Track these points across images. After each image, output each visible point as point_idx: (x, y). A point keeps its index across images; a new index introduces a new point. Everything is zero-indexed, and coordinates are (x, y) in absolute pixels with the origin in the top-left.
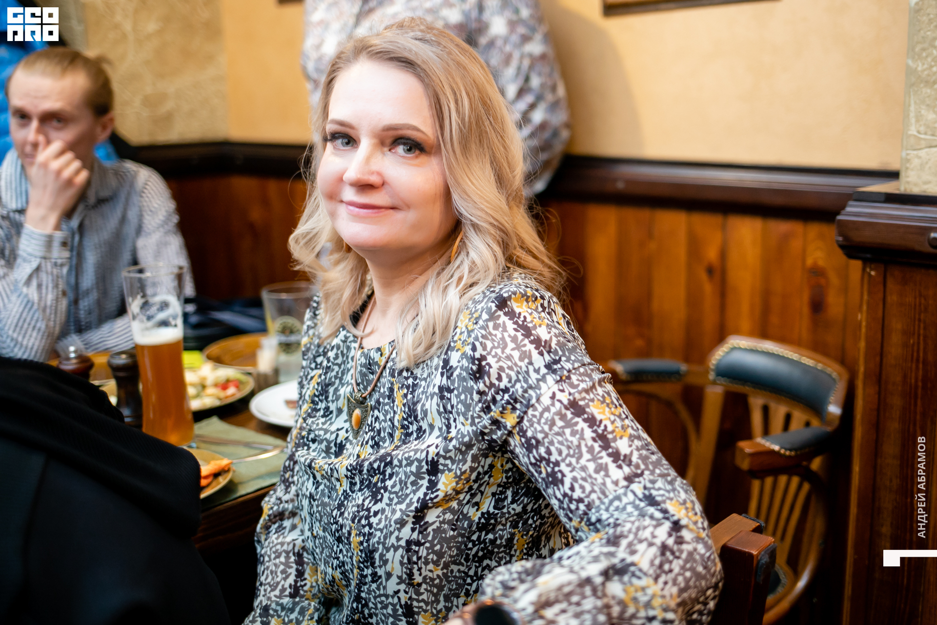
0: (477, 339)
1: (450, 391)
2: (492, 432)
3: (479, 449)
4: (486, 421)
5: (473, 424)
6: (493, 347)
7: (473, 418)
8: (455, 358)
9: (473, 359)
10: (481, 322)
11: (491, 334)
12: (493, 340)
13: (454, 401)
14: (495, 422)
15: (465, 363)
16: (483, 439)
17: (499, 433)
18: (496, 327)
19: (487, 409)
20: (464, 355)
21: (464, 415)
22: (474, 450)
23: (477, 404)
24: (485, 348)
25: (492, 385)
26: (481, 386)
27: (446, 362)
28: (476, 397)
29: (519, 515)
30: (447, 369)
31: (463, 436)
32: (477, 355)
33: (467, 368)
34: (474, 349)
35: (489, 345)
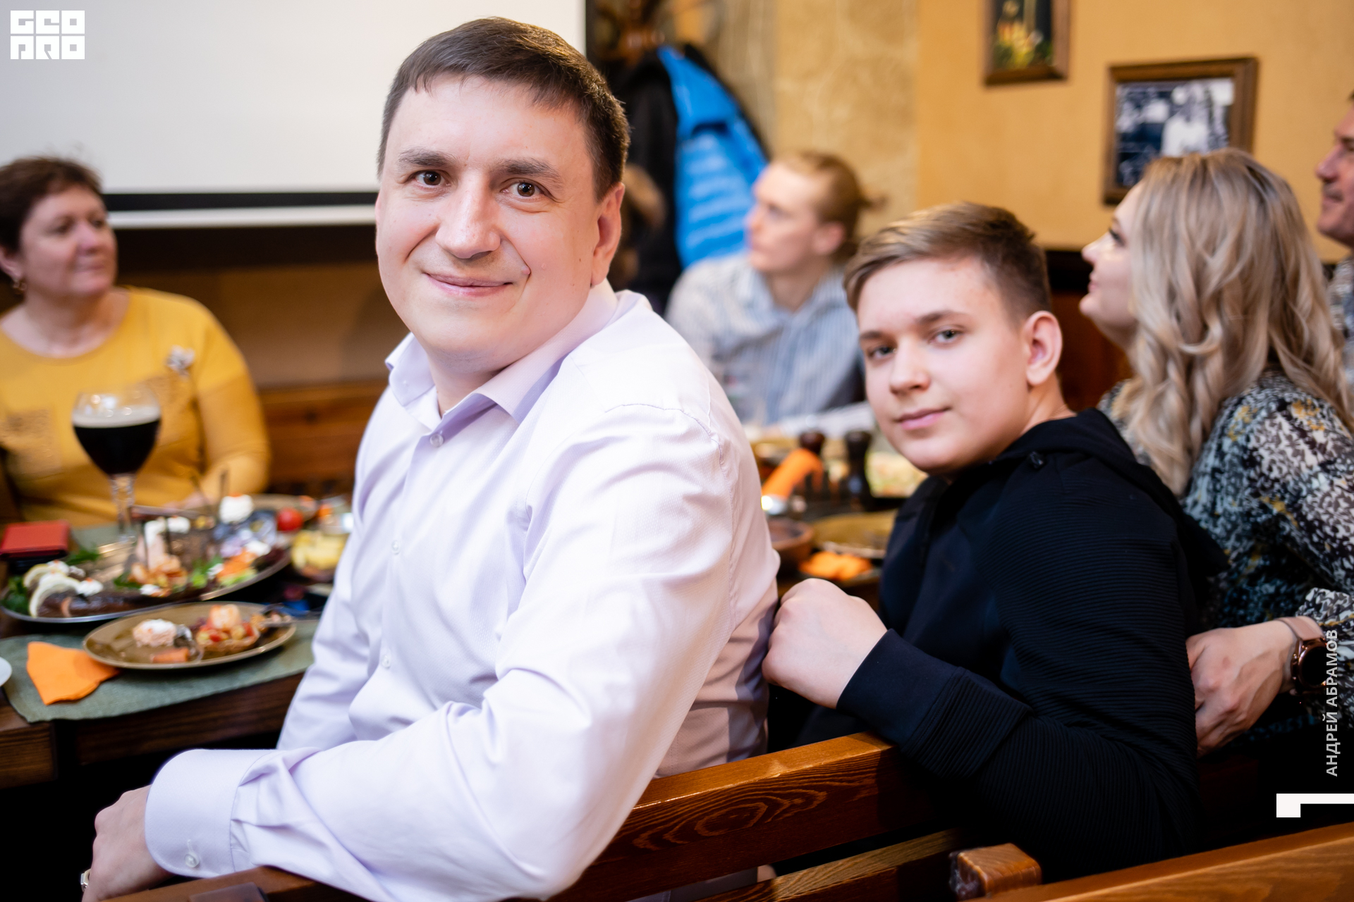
0: (1252, 431)
1: (1221, 472)
2: (1259, 515)
3: (1244, 530)
4: (1254, 504)
5: (1241, 505)
6: (1267, 442)
7: (1241, 501)
8: (1227, 443)
9: (1245, 449)
10: (1259, 418)
11: (1266, 430)
12: (1267, 436)
13: (1224, 482)
14: (1263, 507)
15: (1236, 450)
16: (1248, 521)
17: (1264, 517)
18: (1273, 425)
19: (1256, 495)
20: (1235, 444)
21: (1234, 496)
22: (1239, 530)
23: (1246, 488)
24: (1258, 440)
25: (1262, 475)
26: (1252, 474)
27: (1220, 446)
28: (1245, 482)
29: (1271, 596)
30: (1220, 454)
31: (1230, 515)
32: (1250, 446)
33: (1237, 456)
34: (1248, 440)
35: (1263, 439)
